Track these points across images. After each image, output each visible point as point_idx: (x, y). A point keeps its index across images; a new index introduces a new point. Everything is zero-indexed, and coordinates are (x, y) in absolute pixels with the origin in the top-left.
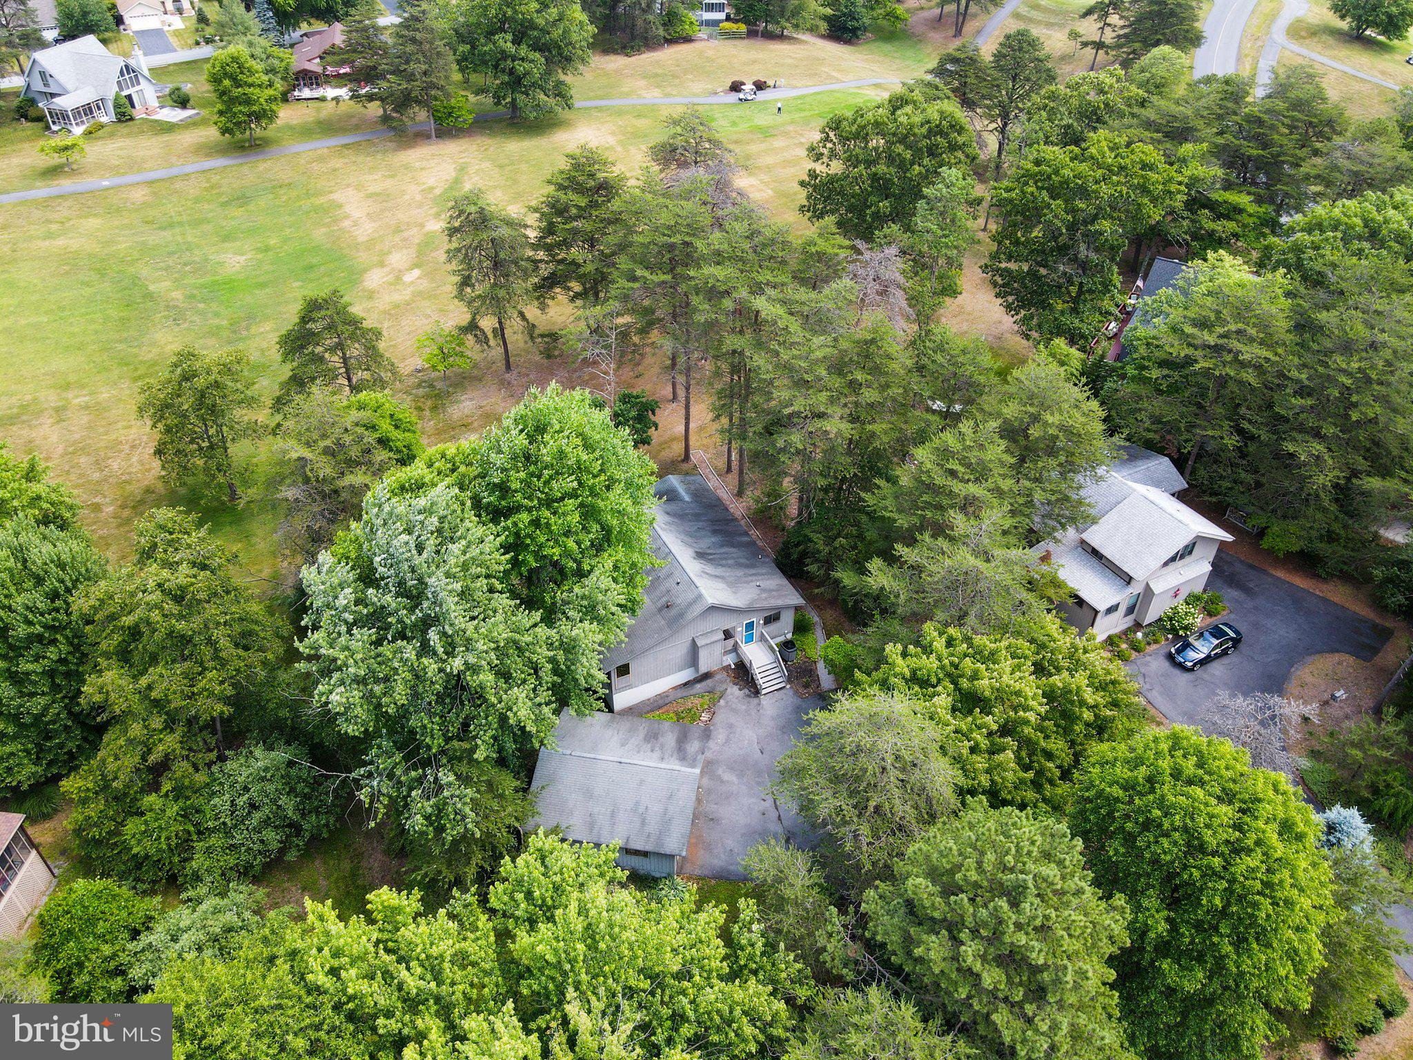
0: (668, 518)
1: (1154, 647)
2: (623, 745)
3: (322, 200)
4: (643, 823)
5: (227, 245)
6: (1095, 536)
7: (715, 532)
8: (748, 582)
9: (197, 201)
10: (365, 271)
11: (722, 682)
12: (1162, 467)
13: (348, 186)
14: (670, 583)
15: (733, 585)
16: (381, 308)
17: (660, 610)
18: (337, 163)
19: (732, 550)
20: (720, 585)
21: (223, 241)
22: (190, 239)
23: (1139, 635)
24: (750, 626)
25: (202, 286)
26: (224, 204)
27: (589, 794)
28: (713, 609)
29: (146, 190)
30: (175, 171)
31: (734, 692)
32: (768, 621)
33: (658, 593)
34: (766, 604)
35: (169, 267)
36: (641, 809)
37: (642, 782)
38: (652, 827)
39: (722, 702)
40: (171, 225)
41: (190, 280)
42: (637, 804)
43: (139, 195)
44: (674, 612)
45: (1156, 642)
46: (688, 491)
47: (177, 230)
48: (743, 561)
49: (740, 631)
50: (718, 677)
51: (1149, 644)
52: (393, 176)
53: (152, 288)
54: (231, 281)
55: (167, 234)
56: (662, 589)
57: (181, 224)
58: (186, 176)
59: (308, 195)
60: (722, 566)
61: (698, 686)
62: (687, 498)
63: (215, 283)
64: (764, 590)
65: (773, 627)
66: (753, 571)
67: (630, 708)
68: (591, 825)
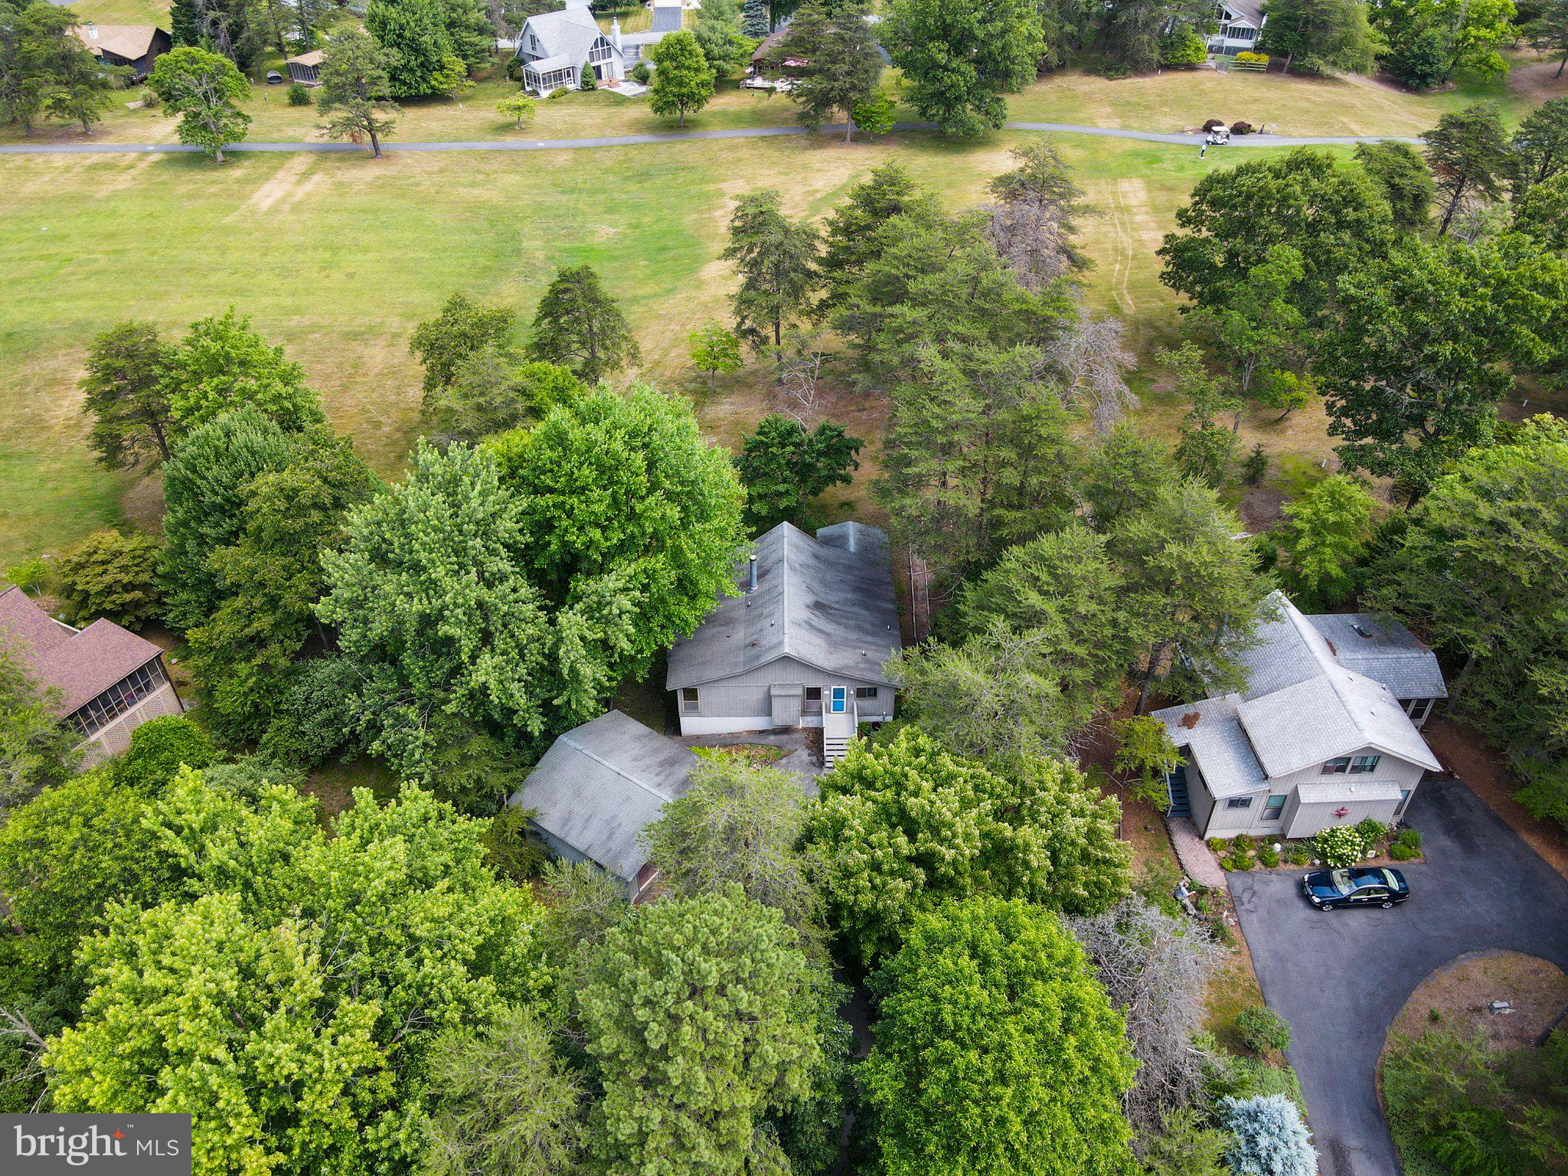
0: (811, 561)
1: (1292, 867)
2: (635, 760)
3: (712, 187)
4: (610, 836)
5: (607, 216)
6: (1252, 714)
7: (857, 589)
8: (855, 648)
9: (606, 171)
10: (708, 261)
11: (796, 742)
13: (742, 177)
14: (766, 623)
15: (834, 643)
16: (703, 299)
17: (746, 646)
18: (745, 153)
19: (864, 612)
20: (818, 641)
21: (606, 212)
22: (580, 205)
23: (1277, 847)
24: (839, 693)
25: (565, 250)
26: (627, 178)
27: (578, 792)
28: (786, 659)
29: (570, 156)
30: (603, 142)
31: (803, 754)
32: (861, 694)
33: (753, 630)
34: (858, 674)
35: (548, 228)
36: (615, 824)
37: (629, 798)
38: (616, 844)
39: (784, 761)
40: (572, 191)
41: (559, 244)
42: (614, 817)
43: (562, 159)
44: (755, 651)
45: (1296, 862)
46: (858, 542)
47: (574, 196)
48: (869, 627)
49: (827, 693)
50: (795, 736)
51: (1286, 862)
52: (786, 174)
53: (525, 244)
54: (592, 249)
55: (564, 198)
56: (759, 626)
57: (581, 191)
58: (610, 148)
59: (702, 181)
60: (839, 624)
61: (772, 738)
62: (852, 549)
63: (578, 249)
64: (869, 661)
65: (867, 703)
66: (869, 639)
67: (698, 737)
68: (566, 822)
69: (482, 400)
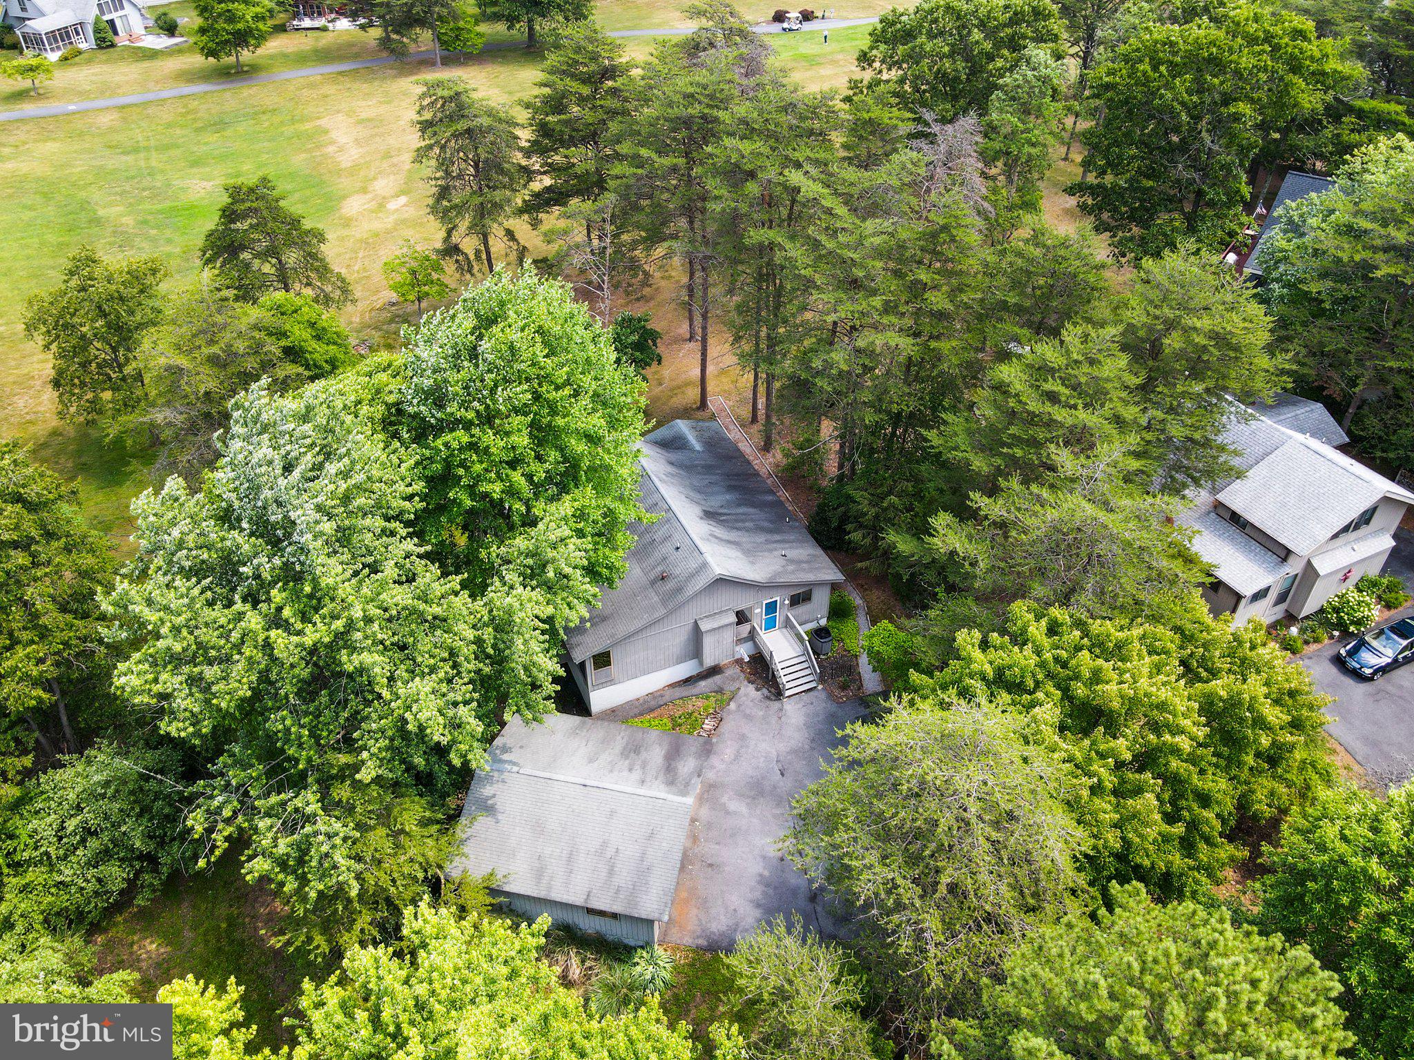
0: (670, 469)
1: (1314, 647)
2: (591, 761)
3: (307, 126)
4: (611, 872)
5: (194, 170)
6: (1236, 497)
7: (731, 488)
8: (771, 551)
9: (169, 125)
10: (344, 197)
11: (733, 680)
12: (1315, 415)
13: (338, 112)
14: (667, 549)
15: (751, 553)
16: (358, 236)
17: (653, 583)
18: (330, 89)
19: (751, 510)
20: (734, 553)
21: (192, 166)
22: (154, 163)
23: (1294, 630)
24: (771, 608)
25: (160, 212)
26: (198, 130)
27: (538, 828)
28: (722, 582)
29: (115, 115)
30: (151, 96)
31: (750, 693)
32: (796, 601)
33: (651, 561)
34: (793, 579)
35: (125, 192)
36: (610, 852)
37: (613, 813)
38: (623, 877)
39: (733, 705)
40: (136, 150)
41: (147, 206)
42: (605, 844)
43: (106, 120)
44: (670, 585)
45: (1316, 640)
46: (699, 439)
47: (142, 155)
48: (766, 524)
49: (758, 613)
50: (729, 672)
51: (1306, 642)
52: (388, 103)
53: (101, 213)
54: (192, 207)
55: (130, 159)
56: (657, 555)
57: (147, 149)
58: (161, 102)
59: (293, 121)
60: (738, 529)
61: (703, 683)
62: (698, 447)
63: (173, 209)
64: (792, 561)
65: (803, 609)
66: (777, 537)
67: (613, 711)
68: (539, 873)
69: (215, 349)
